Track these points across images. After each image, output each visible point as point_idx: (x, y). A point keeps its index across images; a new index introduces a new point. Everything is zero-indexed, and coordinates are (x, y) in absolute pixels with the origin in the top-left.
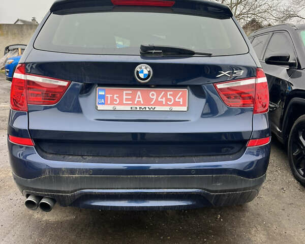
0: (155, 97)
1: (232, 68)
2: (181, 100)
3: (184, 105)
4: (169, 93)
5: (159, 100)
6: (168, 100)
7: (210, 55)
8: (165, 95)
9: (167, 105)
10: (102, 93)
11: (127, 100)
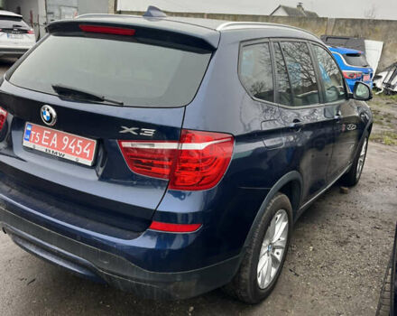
0: (66, 143)
1: (140, 125)
2: (88, 152)
3: (89, 159)
4: (79, 141)
5: (70, 147)
6: (77, 149)
7: (121, 105)
8: (75, 143)
9: (75, 154)
10: (29, 129)
11: (45, 140)
